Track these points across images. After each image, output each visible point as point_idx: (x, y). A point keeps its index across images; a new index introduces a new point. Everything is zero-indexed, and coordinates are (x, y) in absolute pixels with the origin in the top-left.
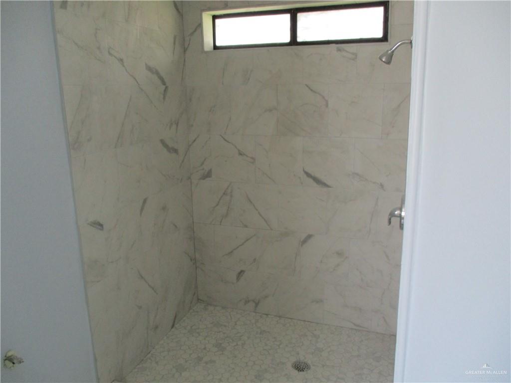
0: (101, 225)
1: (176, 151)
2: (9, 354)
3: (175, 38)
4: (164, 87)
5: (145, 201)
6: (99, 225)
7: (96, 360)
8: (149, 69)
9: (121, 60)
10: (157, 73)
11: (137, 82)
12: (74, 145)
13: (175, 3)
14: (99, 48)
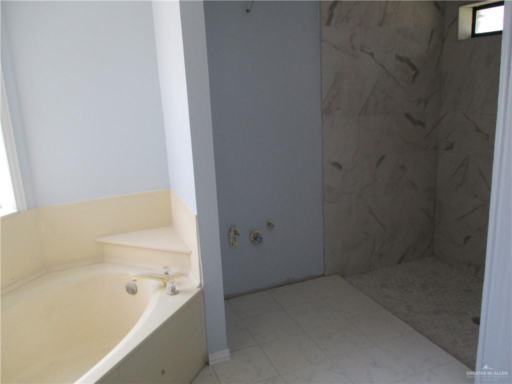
0: (341, 167)
1: (422, 124)
2: (271, 222)
3: (432, 31)
4: (414, 72)
5: (382, 158)
6: (339, 166)
7: (324, 253)
8: (399, 58)
9: (372, 54)
10: (408, 61)
11: (386, 69)
12: (326, 111)
13: (436, 3)
14: (353, 48)
